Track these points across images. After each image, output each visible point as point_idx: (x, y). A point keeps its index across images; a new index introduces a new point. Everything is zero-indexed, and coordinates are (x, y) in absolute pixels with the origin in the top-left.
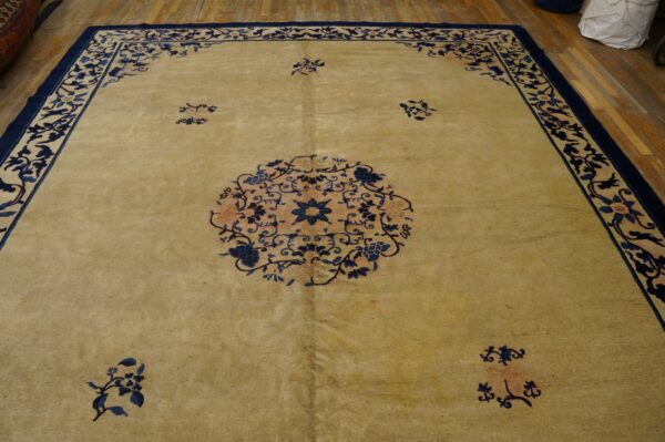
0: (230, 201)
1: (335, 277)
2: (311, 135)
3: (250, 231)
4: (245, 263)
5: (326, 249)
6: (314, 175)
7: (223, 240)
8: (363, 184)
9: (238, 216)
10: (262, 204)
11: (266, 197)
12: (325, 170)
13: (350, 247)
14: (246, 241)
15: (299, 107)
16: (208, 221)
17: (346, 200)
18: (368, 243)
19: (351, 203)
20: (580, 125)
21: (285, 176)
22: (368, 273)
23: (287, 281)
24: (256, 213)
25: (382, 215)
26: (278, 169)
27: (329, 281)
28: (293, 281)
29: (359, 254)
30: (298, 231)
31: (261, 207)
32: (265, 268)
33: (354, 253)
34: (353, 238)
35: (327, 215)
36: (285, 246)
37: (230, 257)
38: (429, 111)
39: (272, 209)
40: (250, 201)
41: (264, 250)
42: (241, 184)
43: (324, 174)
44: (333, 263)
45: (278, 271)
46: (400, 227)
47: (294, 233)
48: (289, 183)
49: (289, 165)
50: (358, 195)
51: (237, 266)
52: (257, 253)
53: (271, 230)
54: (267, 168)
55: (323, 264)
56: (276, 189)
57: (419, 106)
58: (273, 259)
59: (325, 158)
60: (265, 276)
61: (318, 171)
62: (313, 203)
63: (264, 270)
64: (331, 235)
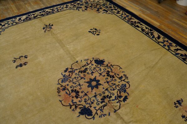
0: (63, 93)
1: (120, 104)
2: (70, 53)
3: (80, 101)
4: (88, 115)
5: (110, 96)
6: (83, 69)
7: (73, 110)
8: (101, 66)
9: (71, 97)
10: (75, 88)
11: (74, 85)
12: (85, 66)
13: (116, 91)
14: (81, 106)
15: (57, 44)
16: (62, 105)
17: (101, 74)
18: (119, 86)
19: (103, 74)
20: (139, 22)
21: (74, 74)
22: (128, 97)
23: (108, 114)
24: (76, 93)
25: (115, 74)
26: (69, 72)
27: (120, 106)
28: (109, 113)
29: (120, 92)
30: (95, 93)
31: (75, 90)
32: (96, 113)
33: (119, 92)
34: (114, 87)
35: (100, 82)
36: (96, 101)
37: (81, 116)
38: (99, 31)
39: (80, 89)
40: (70, 89)
41: (91, 107)
42: (61, 84)
43: (86, 67)
44: (115, 99)
45: (102, 112)
46: (123, 76)
47: (95, 95)
48: (78, 76)
49: (72, 69)
50: (102, 71)
51: (87, 118)
52: (90, 109)
53: (86, 97)
54: (65, 73)
55: (113, 102)
56: (75, 80)
57: (94, 30)
58: (97, 108)
59: (81, 61)
60: (100, 117)
61: (83, 67)
62: (91, 80)
63: (97, 114)
64: (107, 89)
